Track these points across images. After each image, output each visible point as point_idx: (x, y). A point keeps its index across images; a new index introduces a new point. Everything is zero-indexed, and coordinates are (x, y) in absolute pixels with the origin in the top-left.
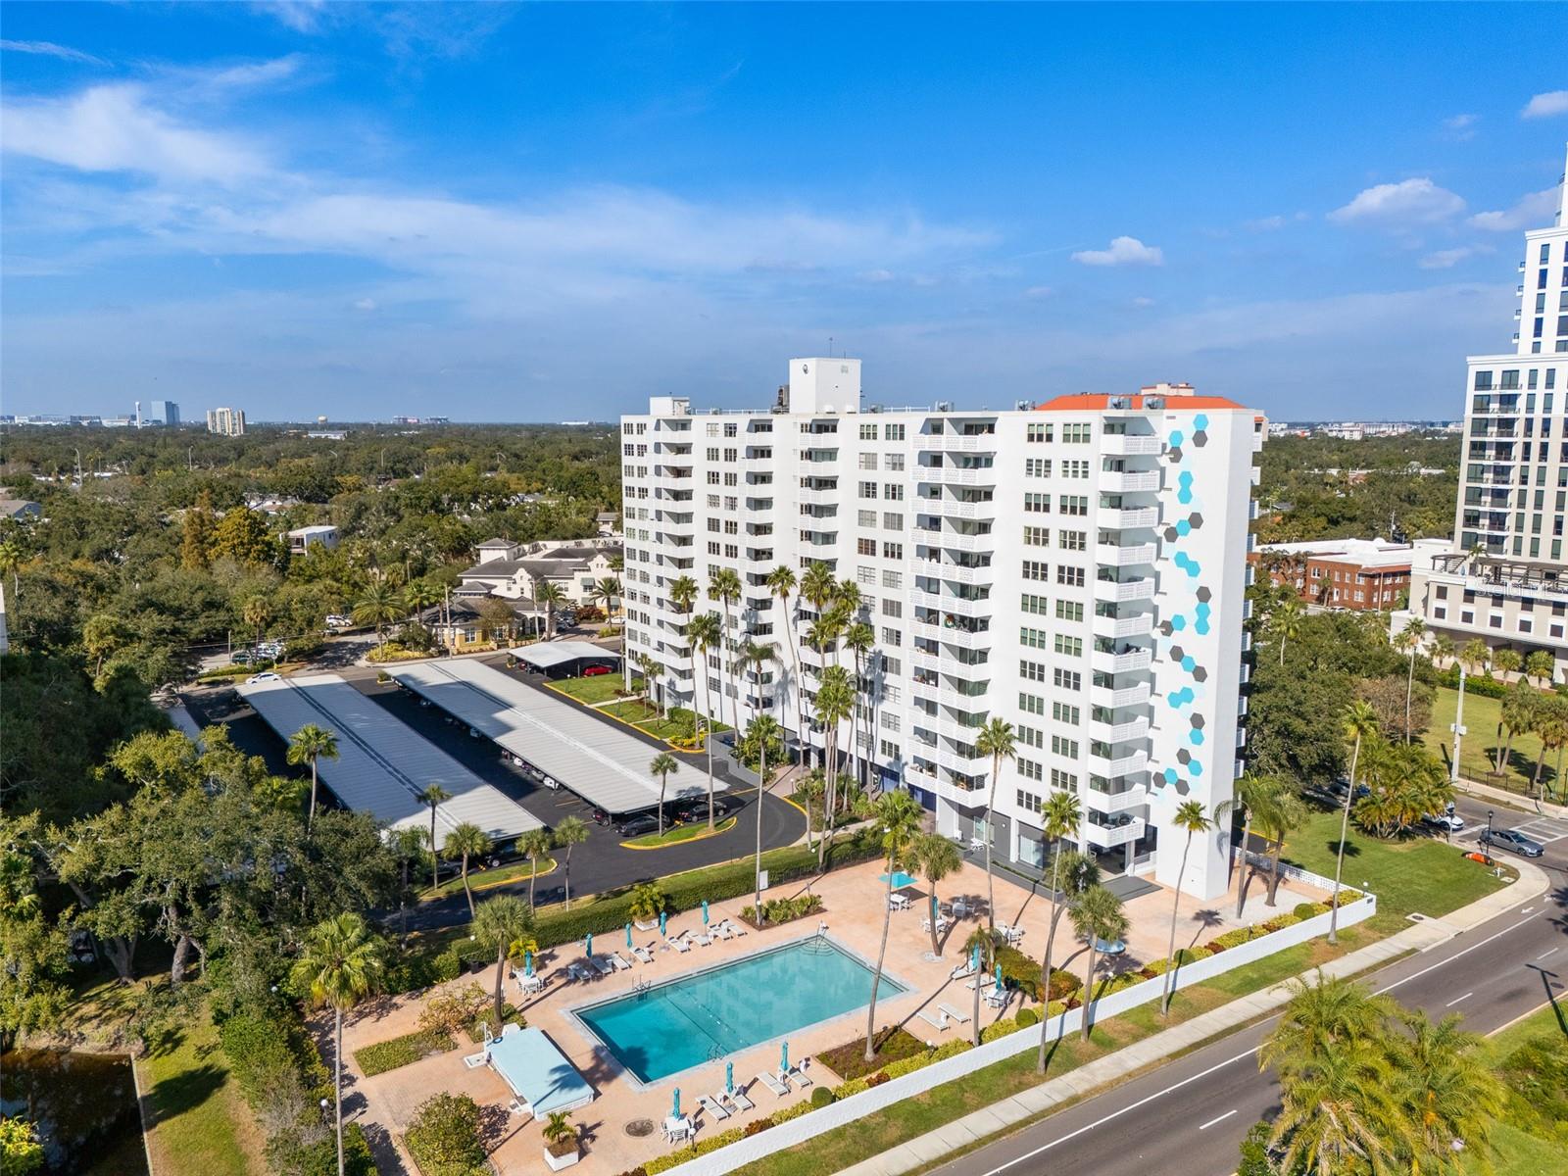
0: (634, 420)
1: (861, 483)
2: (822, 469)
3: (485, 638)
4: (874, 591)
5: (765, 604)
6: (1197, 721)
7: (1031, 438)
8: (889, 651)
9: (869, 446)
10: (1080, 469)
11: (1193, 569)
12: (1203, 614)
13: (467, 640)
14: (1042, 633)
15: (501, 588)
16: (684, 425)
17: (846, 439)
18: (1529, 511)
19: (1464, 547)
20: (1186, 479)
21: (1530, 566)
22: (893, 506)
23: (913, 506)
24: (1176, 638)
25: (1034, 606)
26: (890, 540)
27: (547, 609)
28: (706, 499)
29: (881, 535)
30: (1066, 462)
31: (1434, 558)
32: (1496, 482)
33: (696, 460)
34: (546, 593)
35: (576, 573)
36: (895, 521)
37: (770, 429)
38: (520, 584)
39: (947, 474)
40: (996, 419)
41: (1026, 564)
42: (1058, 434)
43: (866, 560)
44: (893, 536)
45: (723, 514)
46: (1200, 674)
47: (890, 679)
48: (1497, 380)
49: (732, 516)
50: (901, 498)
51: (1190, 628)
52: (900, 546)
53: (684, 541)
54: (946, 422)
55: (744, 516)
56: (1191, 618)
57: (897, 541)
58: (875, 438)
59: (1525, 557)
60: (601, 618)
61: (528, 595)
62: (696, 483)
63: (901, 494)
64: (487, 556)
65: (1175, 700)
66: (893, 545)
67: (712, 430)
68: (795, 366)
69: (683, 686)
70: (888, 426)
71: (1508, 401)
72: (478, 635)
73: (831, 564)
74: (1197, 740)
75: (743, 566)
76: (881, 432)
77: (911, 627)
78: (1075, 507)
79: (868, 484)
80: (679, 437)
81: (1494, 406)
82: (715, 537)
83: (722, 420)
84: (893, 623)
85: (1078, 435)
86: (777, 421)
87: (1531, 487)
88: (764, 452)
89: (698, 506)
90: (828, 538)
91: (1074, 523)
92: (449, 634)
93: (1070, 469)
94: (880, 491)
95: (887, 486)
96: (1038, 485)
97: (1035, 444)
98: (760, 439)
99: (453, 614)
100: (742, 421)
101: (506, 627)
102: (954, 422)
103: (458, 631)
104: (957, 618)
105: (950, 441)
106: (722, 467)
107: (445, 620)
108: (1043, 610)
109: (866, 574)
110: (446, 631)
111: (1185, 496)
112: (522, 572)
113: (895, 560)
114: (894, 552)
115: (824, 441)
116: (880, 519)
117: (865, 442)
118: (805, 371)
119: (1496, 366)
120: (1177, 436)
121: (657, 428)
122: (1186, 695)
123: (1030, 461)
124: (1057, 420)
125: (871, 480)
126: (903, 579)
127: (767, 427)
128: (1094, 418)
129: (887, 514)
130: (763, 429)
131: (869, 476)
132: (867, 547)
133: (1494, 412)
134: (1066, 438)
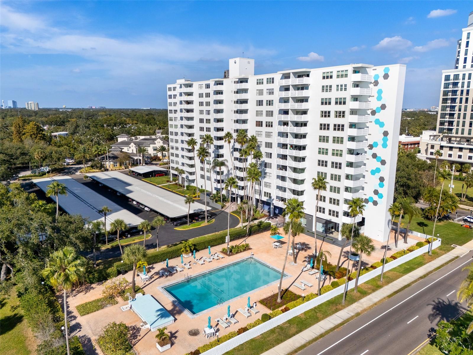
0: (172, 86)
1: (257, 101)
2: (243, 96)
3: (121, 165)
4: (262, 140)
5: (221, 147)
6: (382, 179)
7: (324, 78)
8: (267, 160)
9: (260, 87)
10: (343, 88)
11: (382, 125)
12: (385, 141)
13: (114, 166)
14: (327, 149)
15: (125, 149)
16: (190, 86)
17: (251, 85)
18: (461, 120)
19: (439, 132)
20: (380, 92)
21: (461, 138)
22: (270, 108)
23: (277, 106)
24: (374, 150)
25: (324, 140)
26: (268, 121)
27: (141, 156)
28: (199, 112)
29: (264, 119)
30: (338, 86)
31: (430, 136)
32: (450, 111)
33: (195, 98)
34: (141, 150)
35: (151, 145)
36: (270, 114)
37: (222, 84)
38: (132, 148)
39: (292, 93)
40: (310, 72)
41: (321, 125)
42: (335, 75)
43: (259, 129)
44: (269, 119)
45: (205, 117)
46: (383, 162)
47: (268, 170)
48: (452, 77)
49: (208, 117)
50: (272, 105)
51: (380, 146)
52: (272, 122)
53: (191, 127)
54: (291, 73)
55: (213, 116)
56: (381, 142)
57: (270, 121)
58: (262, 83)
59: (460, 135)
60: (160, 160)
61: (135, 152)
62: (195, 106)
63: (272, 103)
64: (120, 140)
65: (373, 172)
66: (269, 122)
67: (201, 86)
68: (231, 61)
69: (191, 177)
70: (268, 79)
71: (455, 84)
72: (118, 164)
73: (246, 131)
74: (382, 186)
75: (213, 134)
76: (265, 81)
77: (276, 150)
78: (341, 102)
79: (260, 101)
80: (188, 90)
81: (451, 86)
82: (202, 125)
83: (204, 83)
84: (269, 150)
85: (343, 75)
86: (225, 81)
87: (462, 112)
88: (220, 93)
89: (196, 115)
90: (244, 122)
91: (340, 108)
92: (108, 164)
93: (339, 88)
94: (265, 103)
95: (267, 101)
96: (326, 95)
97: (326, 80)
98: (219, 88)
99: (109, 157)
100: (212, 82)
101: (127, 162)
102: (294, 74)
103: (111, 163)
104: (294, 146)
105: (293, 81)
106: (205, 100)
107: (107, 159)
108: (327, 141)
109: (259, 133)
110: (107, 163)
111: (379, 98)
112: (132, 144)
113: (270, 128)
114: (269, 125)
115: (243, 86)
116: (264, 113)
117: (259, 85)
118: (235, 63)
119: (452, 73)
120: (377, 76)
121: (181, 87)
122: (378, 170)
123: (323, 86)
124: (334, 70)
125: (261, 99)
126: (273, 134)
127: (221, 83)
128: (350, 68)
129: (267, 111)
130: (220, 84)
131: (260, 98)
132: (259, 124)
133: (451, 88)
134: (338, 76)
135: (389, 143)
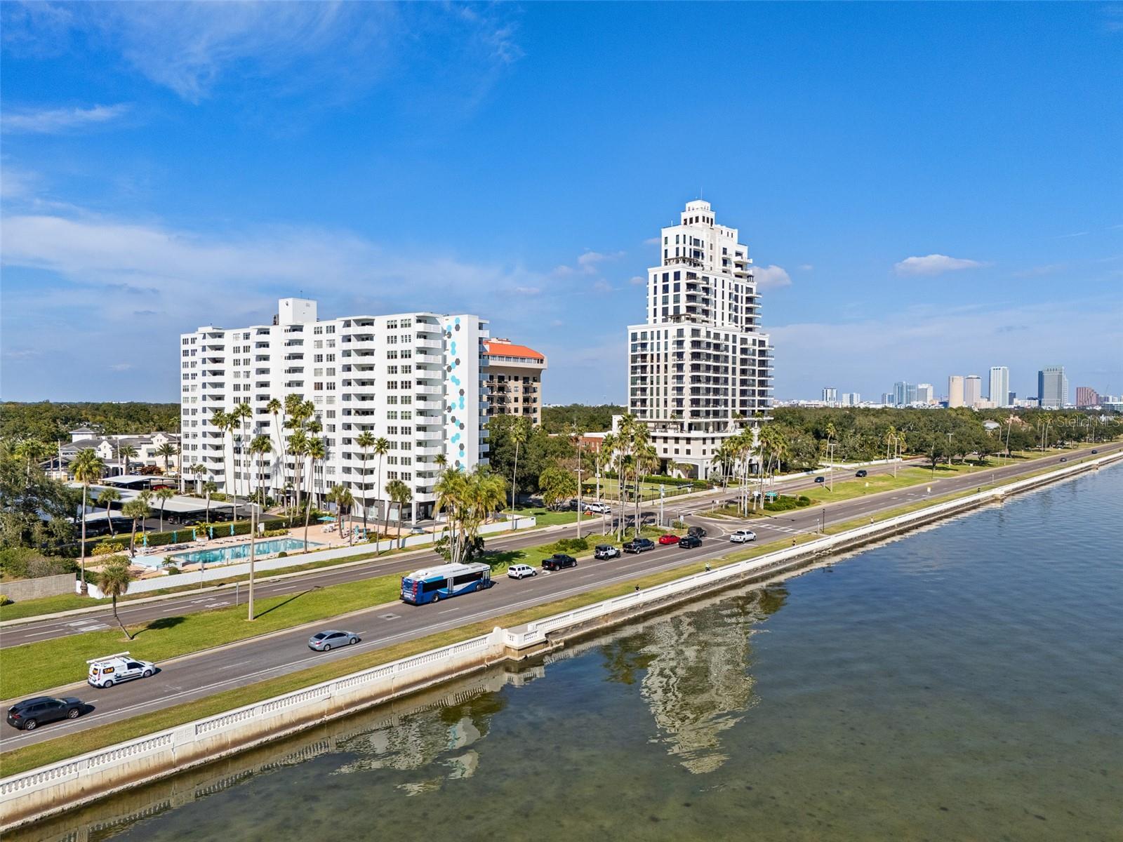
0: (189, 336)
1: (315, 355)
2: (295, 349)
4: (322, 407)
6: (462, 447)
7: (388, 327)
8: (330, 435)
9: (319, 337)
10: (408, 339)
11: (457, 382)
12: (462, 400)
14: (396, 412)
16: (220, 336)
17: (307, 335)
18: (655, 397)
20: (453, 344)
21: (656, 423)
22: (331, 365)
23: (340, 361)
24: (453, 413)
25: (392, 401)
26: (329, 381)
27: (124, 462)
28: (233, 374)
29: (325, 379)
30: (402, 336)
33: (227, 354)
35: (143, 446)
36: (332, 372)
38: (103, 451)
39: (354, 345)
40: (374, 320)
41: (388, 383)
42: (399, 324)
43: (319, 393)
44: (331, 379)
45: (242, 381)
46: (462, 426)
47: (331, 449)
48: (639, 336)
49: (247, 381)
50: (334, 360)
51: (458, 407)
52: (334, 383)
53: (220, 398)
54: (352, 321)
55: (255, 378)
56: (458, 403)
58: (321, 333)
59: (655, 419)
60: (160, 473)
62: (227, 366)
63: (334, 358)
64: (77, 438)
65: (453, 440)
66: (331, 383)
67: (236, 337)
68: (282, 302)
70: (327, 327)
71: (644, 346)
73: (301, 396)
74: (462, 455)
75: (254, 405)
76: (324, 330)
78: (407, 355)
79: (318, 356)
80: (217, 342)
81: (639, 348)
82: (237, 394)
83: (242, 331)
84: (331, 421)
85: (406, 325)
86: (272, 329)
87: (655, 386)
88: (265, 345)
89: (228, 379)
90: (299, 384)
91: (406, 362)
93: (404, 339)
94: (324, 358)
95: (328, 355)
96: (392, 347)
97: (390, 329)
98: (263, 338)
100: (252, 331)
102: (355, 320)
103: (62, 474)
104: (360, 412)
105: (356, 330)
106: (242, 356)
108: (396, 402)
109: (318, 399)
111: (453, 352)
112: (104, 443)
113: (332, 391)
114: (331, 386)
115: (296, 335)
116: (325, 372)
117: (317, 335)
118: (287, 305)
119: (638, 329)
120: (449, 327)
121: (204, 338)
122: (458, 436)
123: (388, 337)
124: (398, 318)
125: (320, 354)
126: (336, 399)
127: (267, 332)
128: (412, 317)
129: (328, 369)
130: (265, 333)
131: (319, 352)
132: (319, 386)
133: (639, 352)
134: (402, 326)
135: (466, 403)
